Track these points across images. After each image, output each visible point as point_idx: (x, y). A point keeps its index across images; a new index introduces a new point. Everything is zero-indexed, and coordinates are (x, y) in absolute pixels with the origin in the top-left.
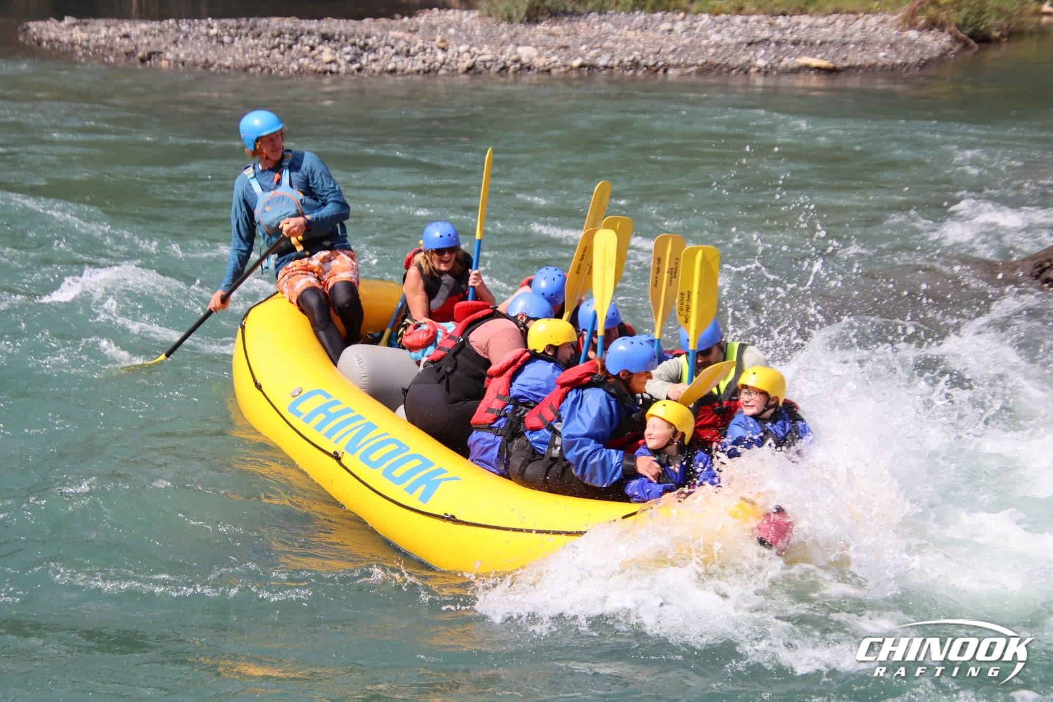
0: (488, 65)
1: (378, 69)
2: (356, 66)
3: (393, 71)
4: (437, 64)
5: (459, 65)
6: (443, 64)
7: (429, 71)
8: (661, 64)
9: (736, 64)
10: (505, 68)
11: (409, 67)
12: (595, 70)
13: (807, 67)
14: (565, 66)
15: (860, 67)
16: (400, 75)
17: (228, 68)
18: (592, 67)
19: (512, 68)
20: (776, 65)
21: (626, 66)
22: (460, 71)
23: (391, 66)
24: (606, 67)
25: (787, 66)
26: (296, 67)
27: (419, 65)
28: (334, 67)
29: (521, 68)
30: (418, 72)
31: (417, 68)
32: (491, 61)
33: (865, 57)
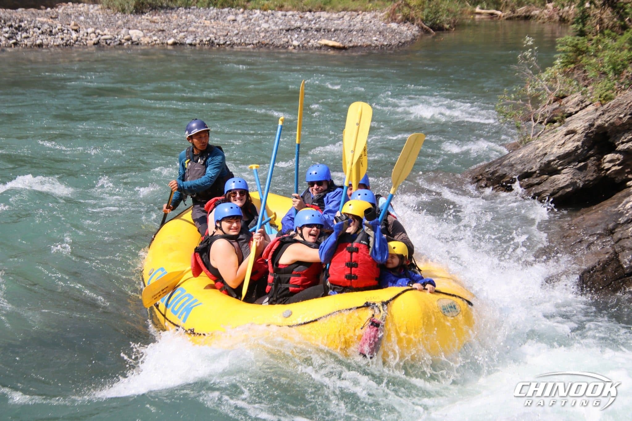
0: (108, 42)
1: (29, 43)
2: (14, 41)
3: (40, 45)
4: (72, 41)
5: (87, 42)
6: (77, 41)
7: (67, 45)
8: (228, 43)
9: (279, 44)
10: (121, 44)
11: (52, 43)
13: (326, 46)
14: (163, 43)
15: (361, 47)
16: (45, 49)
18: (182, 44)
19: (125, 44)
20: (306, 45)
21: (205, 44)
23: (38, 42)
24: (191, 45)
25: (313, 46)
27: (59, 41)
29: (132, 45)
30: (58, 46)
31: (58, 43)
32: (111, 39)
33: (364, 40)
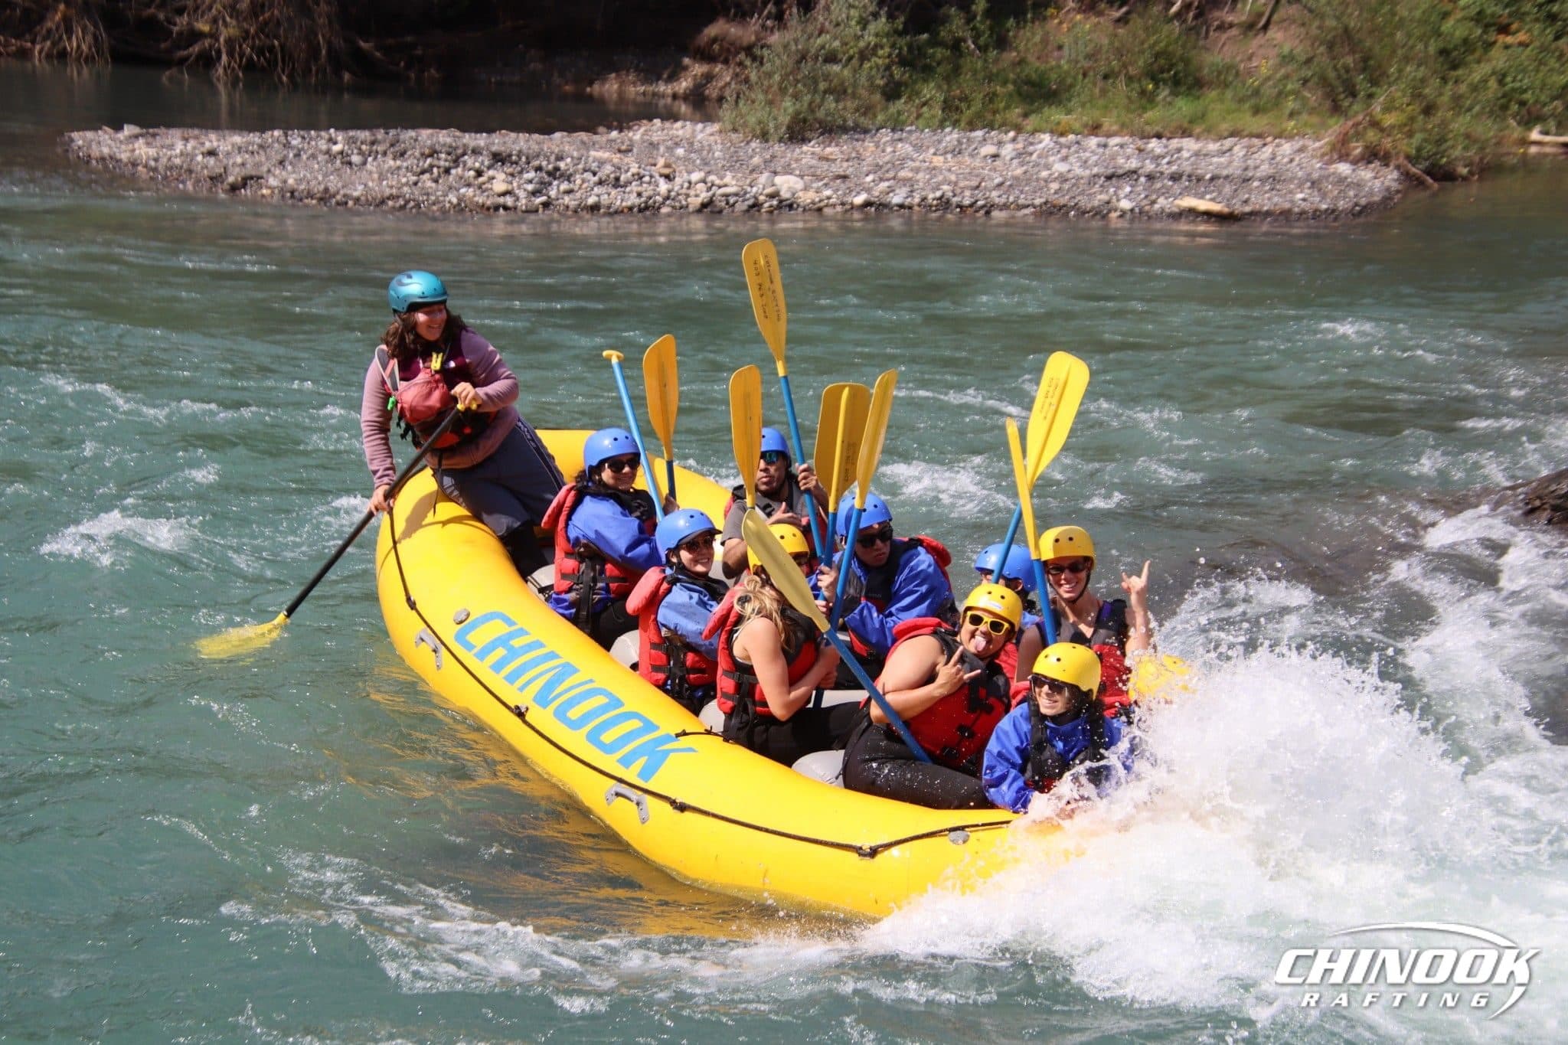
0: (732, 200)
1: (573, 204)
2: (544, 199)
3: (595, 208)
4: (659, 199)
5: (690, 200)
6: (668, 198)
7: (647, 208)
8: (980, 203)
9: (1089, 206)
10: (756, 205)
11: (618, 203)
12: (886, 211)
13: (1192, 212)
14: (843, 204)
15: (1268, 213)
16: (604, 214)
17: (357, 200)
18: (882, 206)
19: (766, 205)
20: (1147, 208)
21: (931, 206)
22: (691, 209)
23: (591, 201)
24: (901, 206)
25: (1163, 210)
26: (455, 201)
27: (632, 200)
28: (509, 201)
29: (779, 207)
30: (631, 209)
31: (629, 203)
32: (736, 195)
33: (1276, 199)
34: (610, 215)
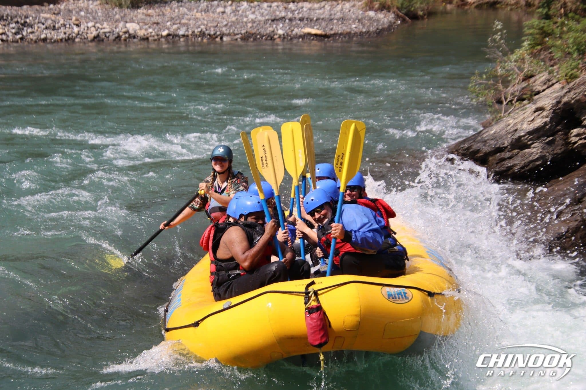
0: (107, 35)
1: (34, 38)
2: (20, 36)
3: (45, 40)
4: (74, 35)
5: (88, 35)
6: (78, 34)
7: (69, 39)
8: (218, 33)
9: (265, 33)
10: (119, 37)
11: (55, 37)
12: (177, 38)
13: (309, 34)
14: (158, 35)
15: (341, 34)
18: (175, 36)
19: (123, 37)
20: (290, 33)
21: (196, 35)
22: (89, 39)
23: (43, 36)
24: (184, 36)
25: (297, 34)
27: (62, 36)
28: (4, 37)
29: (129, 37)
30: (61, 40)
31: (61, 37)
32: (109, 32)
33: (344, 28)
34: (51, 43)
